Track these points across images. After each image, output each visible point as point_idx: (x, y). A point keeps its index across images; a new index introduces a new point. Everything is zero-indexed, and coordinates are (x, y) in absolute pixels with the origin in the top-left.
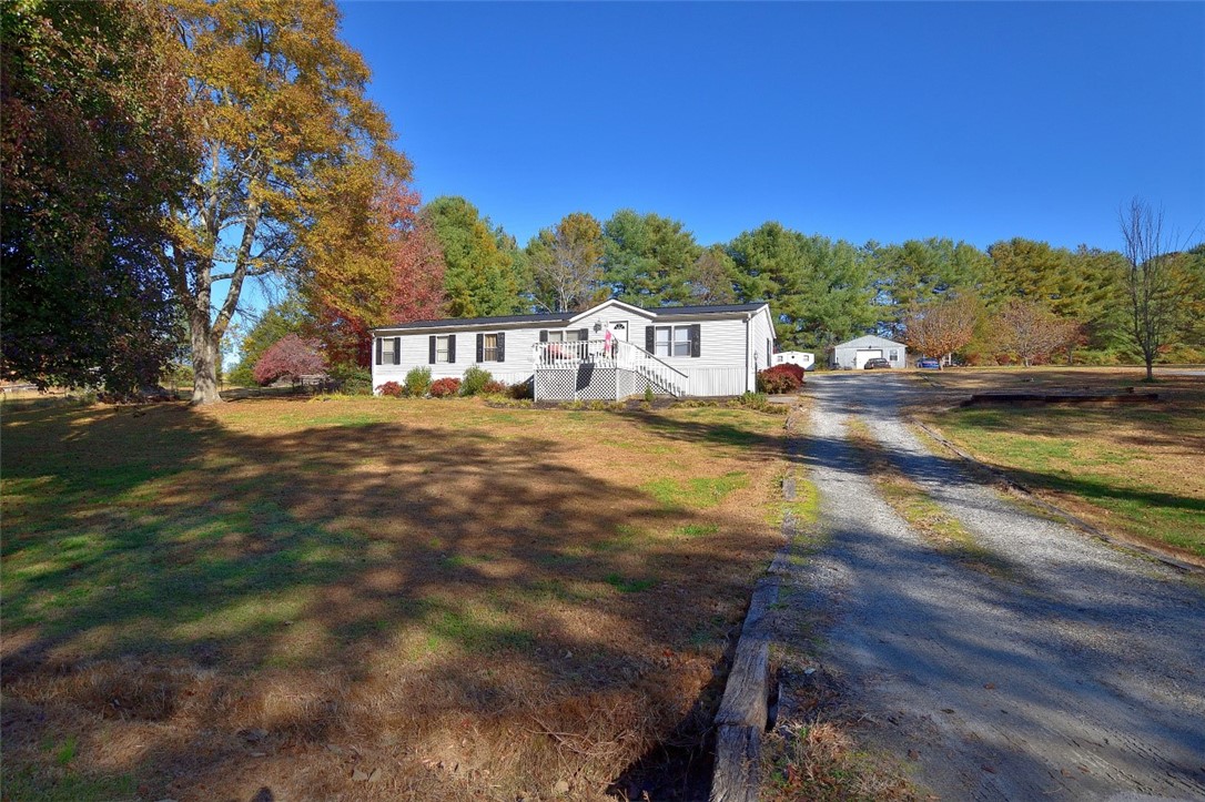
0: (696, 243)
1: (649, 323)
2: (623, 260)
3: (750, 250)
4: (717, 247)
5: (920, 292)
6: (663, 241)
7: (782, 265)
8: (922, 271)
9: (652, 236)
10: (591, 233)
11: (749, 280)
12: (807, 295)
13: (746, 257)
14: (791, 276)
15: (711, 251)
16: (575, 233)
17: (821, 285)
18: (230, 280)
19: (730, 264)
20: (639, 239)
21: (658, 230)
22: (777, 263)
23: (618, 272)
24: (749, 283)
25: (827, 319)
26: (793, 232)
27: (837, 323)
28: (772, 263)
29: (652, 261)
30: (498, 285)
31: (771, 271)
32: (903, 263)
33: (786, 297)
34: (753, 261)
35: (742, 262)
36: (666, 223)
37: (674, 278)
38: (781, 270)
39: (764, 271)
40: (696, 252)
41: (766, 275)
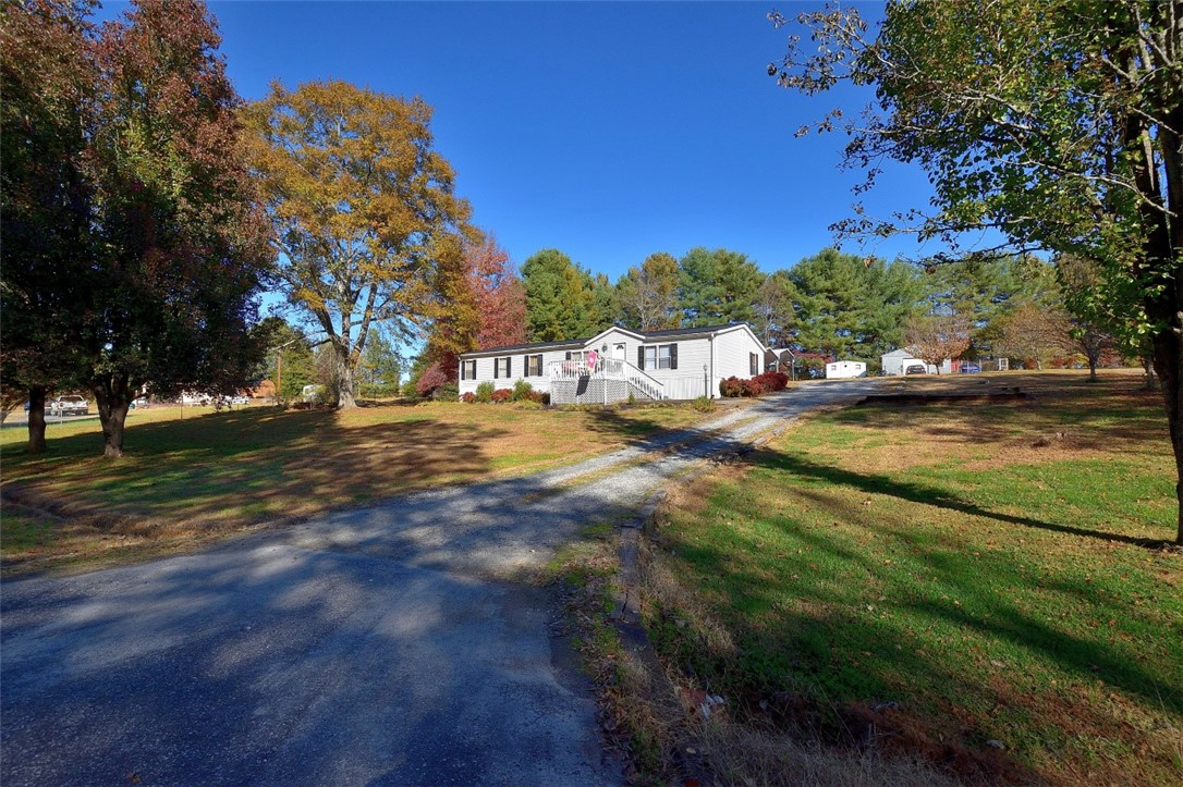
0: (760, 271)
1: (641, 343)
2: (695, 289)
3: (809, 274)
4: (779, 273)
5: (977, 302)
6: (729, 271)
7: (837, 286)
8: (980, 283)
9: (721, 268)
10: (668, 269)
11: (806, 300)
12: (864, 310)
13: (805, 280)
14: (845, 295)
15: (774, 277)
16: (656, 270)
17: (878, 300)
18: (360, 325)
19: (790, 287)
20: (708, 271)
21: (725, 262)
22: (833, 284)
23: (691, 299)
24: (806, 302)
25: (881, 331)
26: (850, 255)
27: (892, 334)
28: (828, 284)
29: (720, 289)
30: (582, 315)
31: (827, 291)
32: (960, 277)
33: (841, 313)
34: (811, 284)
35: (802, 285)
36: (732, 256)
37: (738, 302)
38: (837, 290)
39: (821, 291)
40: (759, 278)
41: (822, 296)
